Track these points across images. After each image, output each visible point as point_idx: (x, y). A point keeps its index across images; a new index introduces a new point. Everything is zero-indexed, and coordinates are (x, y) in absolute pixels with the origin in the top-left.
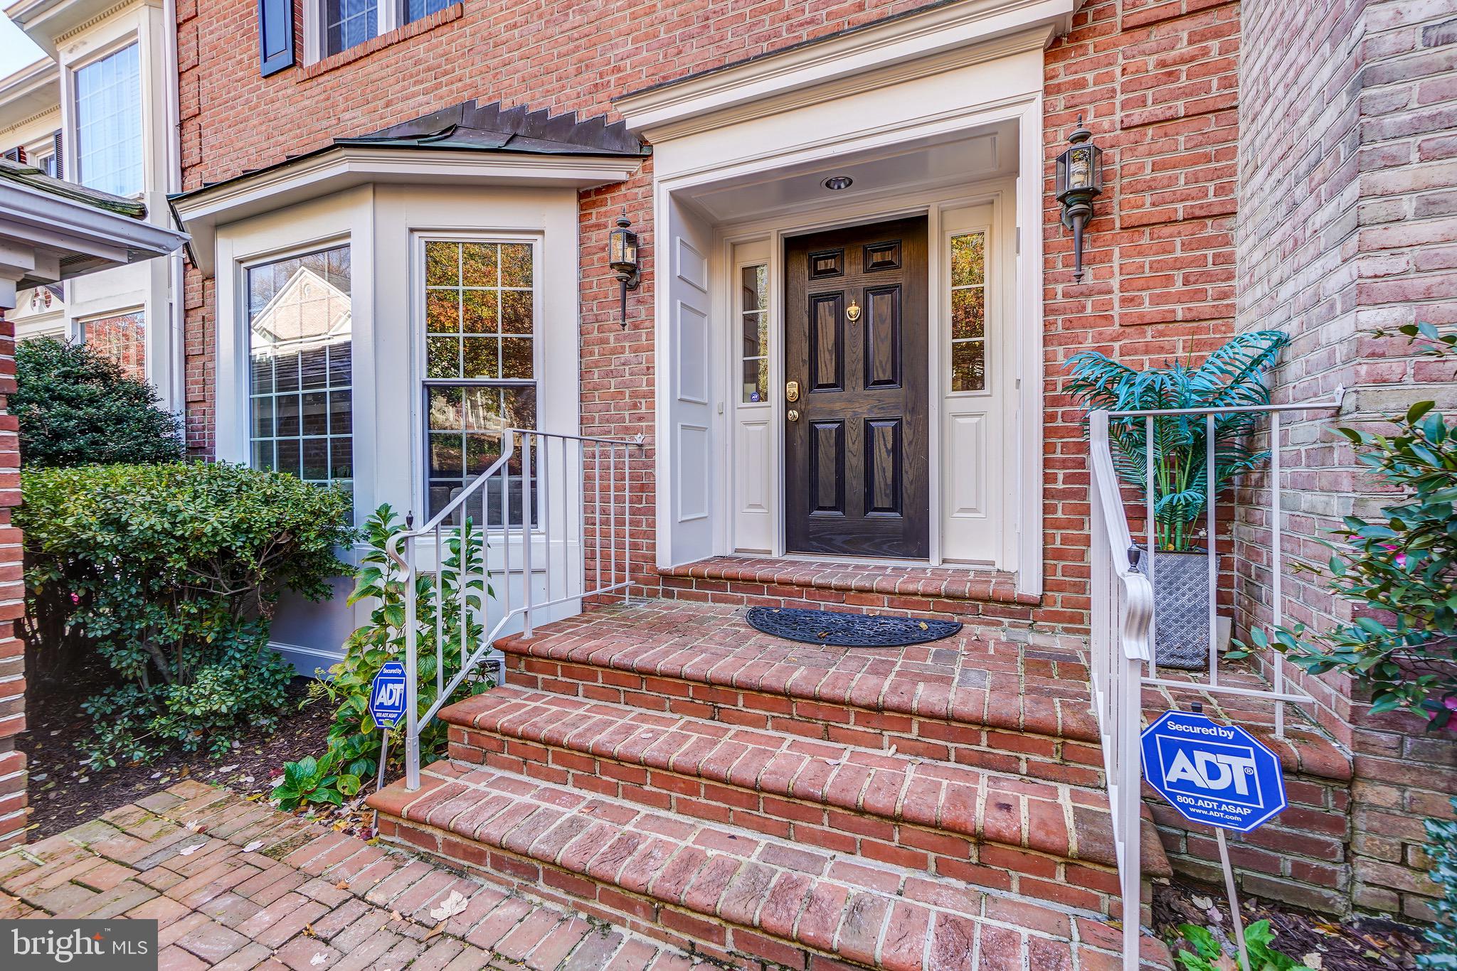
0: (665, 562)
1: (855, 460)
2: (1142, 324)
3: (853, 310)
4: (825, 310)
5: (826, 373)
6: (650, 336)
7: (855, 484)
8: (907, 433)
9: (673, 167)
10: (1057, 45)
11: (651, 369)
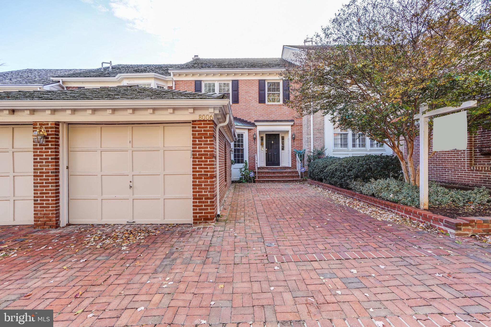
0: (258, 166)
1: (273, 157)
2: (297, 147)
3: (272, 142)
4: (270, 141)
5: (270, 148)
6: (257, 144)
7: (273, 159)
8: (278, 154)
9: (259, 128)
10: (292, 126)
11: (257, 148)
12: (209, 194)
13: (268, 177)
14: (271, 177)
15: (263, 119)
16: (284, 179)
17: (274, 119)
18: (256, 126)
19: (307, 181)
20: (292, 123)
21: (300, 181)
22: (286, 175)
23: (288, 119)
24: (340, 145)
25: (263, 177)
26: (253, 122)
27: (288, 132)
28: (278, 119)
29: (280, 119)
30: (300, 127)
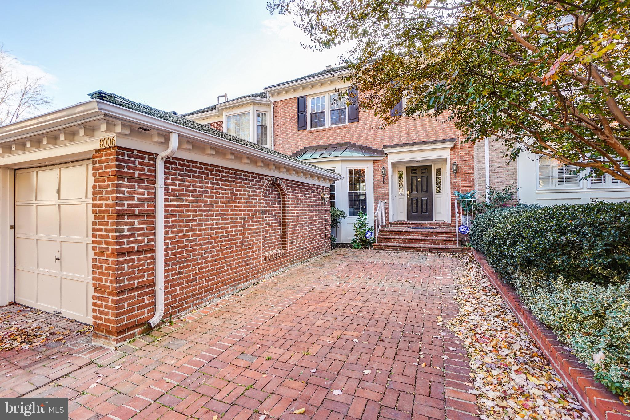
0: (391, 221)
1: (420, 205)
2: (463, 187)
3: (419, 180)
4: (414, 179)
5: (414, 190)
6: (388, 185)
7: (420, 209)
8: (429, 200)
9: (392, 158)
10: (451, 149)
11: (387, 190)
12: (110, 285)
13: (398, 240)
14: (404, 241)
15: (398, 142)
16: (425, 246)
17: (418, 141)
18: (386, 155)
19: (470, 252)
20: (451, 145)
21: (456, 250)
22: (434, 238)
23: (445, 138)
24: (557, 180)
25: (389, 240)
26: (381, 148)
27: (445, 160)
28: (424, 140)
29: (428, 140)
30: (468, 149)
